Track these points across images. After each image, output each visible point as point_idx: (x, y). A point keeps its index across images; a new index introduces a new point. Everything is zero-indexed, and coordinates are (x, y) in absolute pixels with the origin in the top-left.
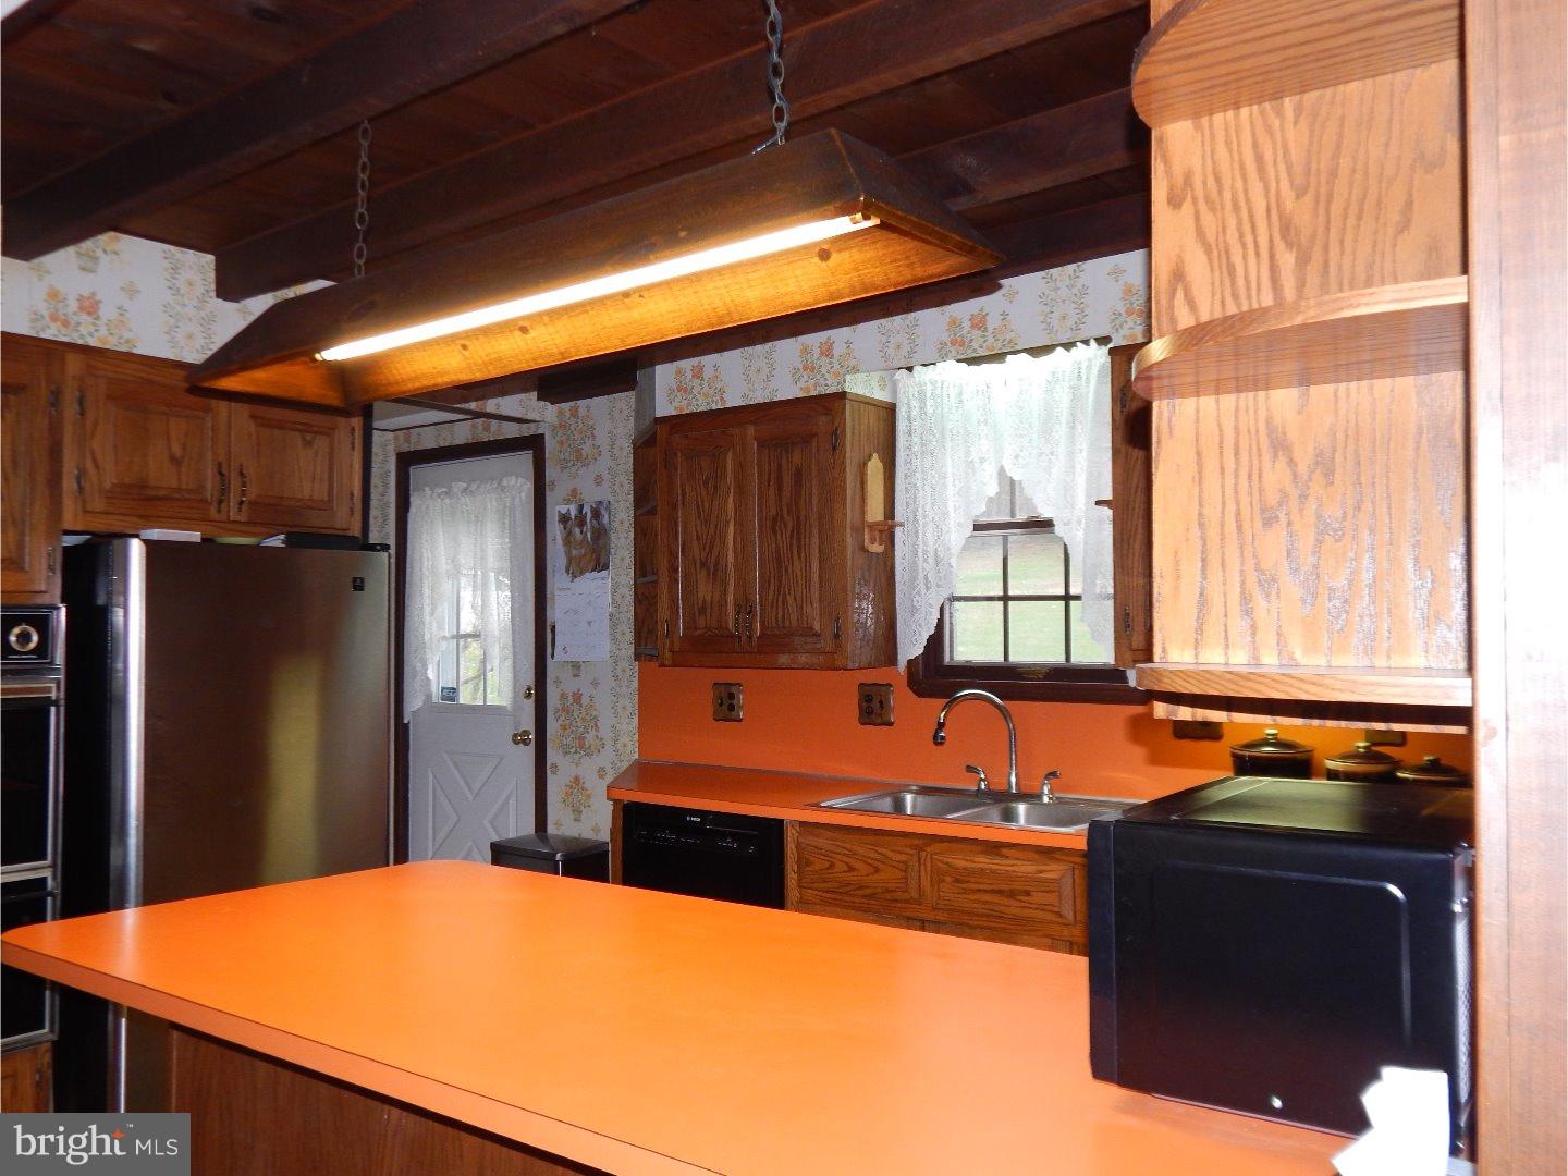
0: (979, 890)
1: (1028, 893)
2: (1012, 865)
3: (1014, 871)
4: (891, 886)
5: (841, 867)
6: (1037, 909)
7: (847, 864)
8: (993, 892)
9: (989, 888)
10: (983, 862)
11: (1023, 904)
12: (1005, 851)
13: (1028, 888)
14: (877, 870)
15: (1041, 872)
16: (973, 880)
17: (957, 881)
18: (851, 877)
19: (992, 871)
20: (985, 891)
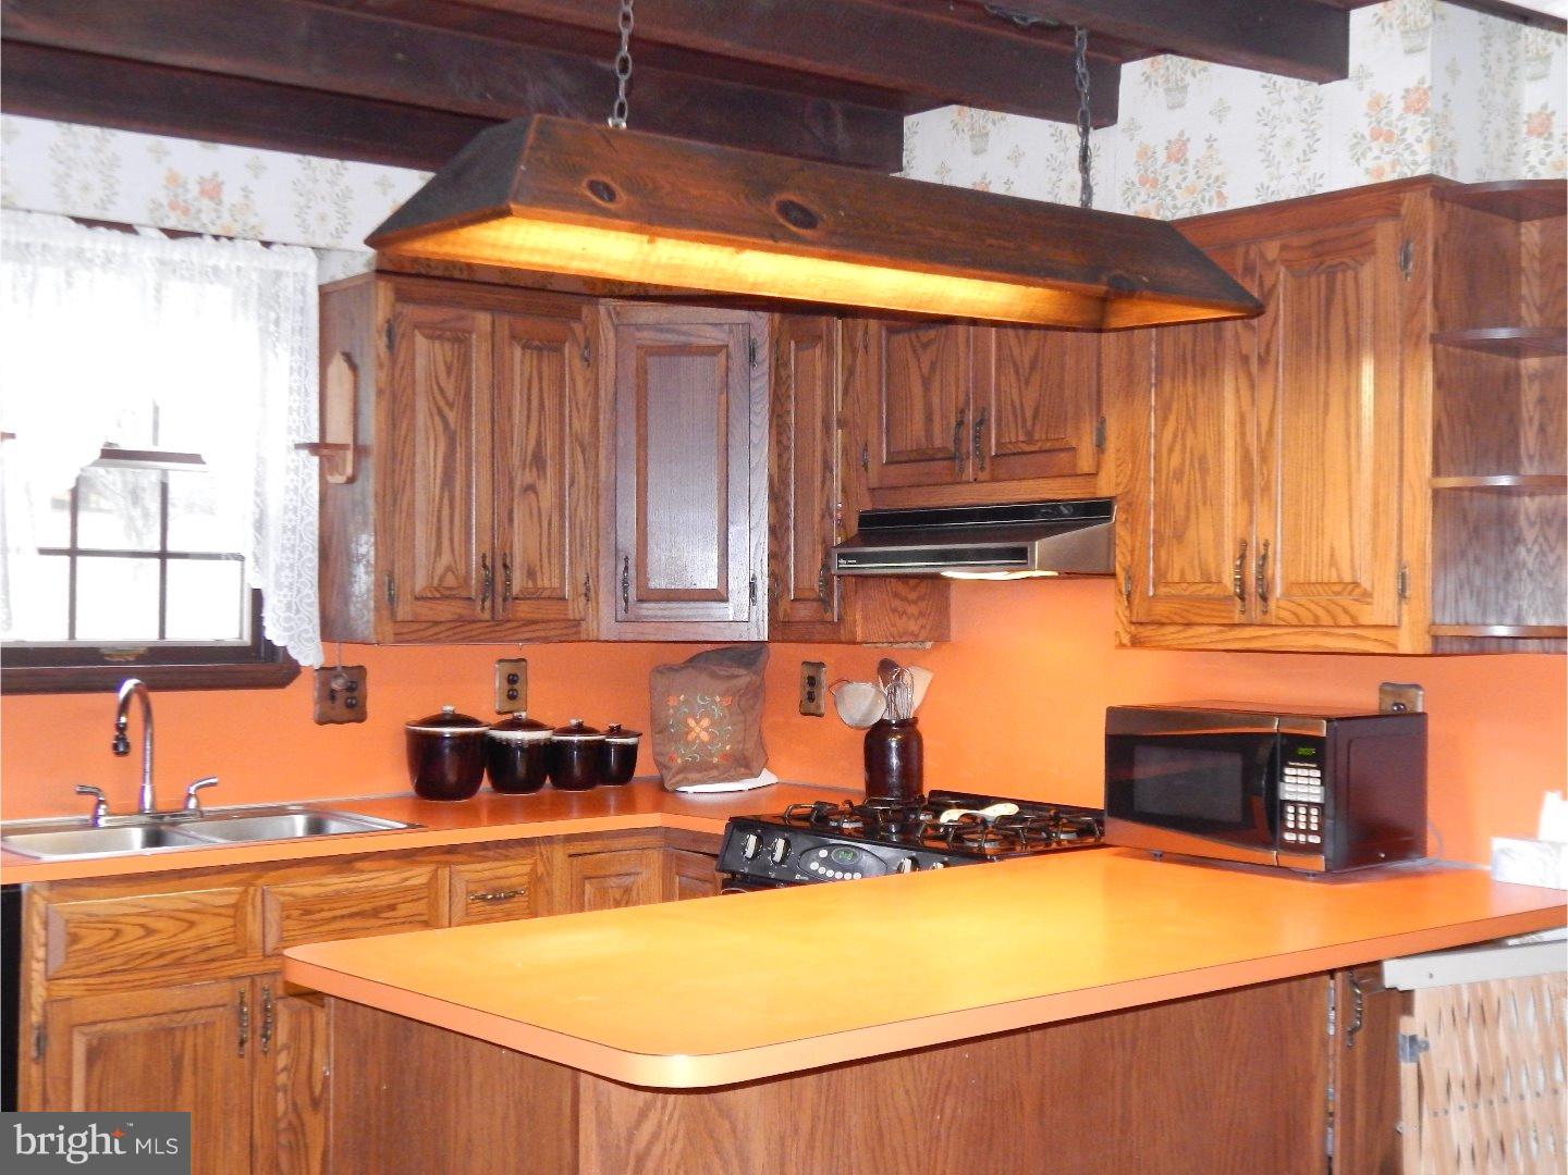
0: (335, 918)
1: (392, 907)
2: (371, 879)
3: (375, 886)
4: (212, 942)
5: (132, 932)
6: (403, 923)
7: (142, 926)
8: (352, 916)
9: (345, 912)
10: (337, 883)
11: (388, 922)
12: (359, 865)
13: (393, 901)
14: (192, 924)
15: (406, 880)
16: (326, 907)
17: (307, 912)
18: (151, 943)
19: (351, 891)
20: (342, 917)
